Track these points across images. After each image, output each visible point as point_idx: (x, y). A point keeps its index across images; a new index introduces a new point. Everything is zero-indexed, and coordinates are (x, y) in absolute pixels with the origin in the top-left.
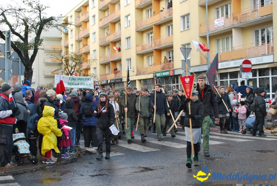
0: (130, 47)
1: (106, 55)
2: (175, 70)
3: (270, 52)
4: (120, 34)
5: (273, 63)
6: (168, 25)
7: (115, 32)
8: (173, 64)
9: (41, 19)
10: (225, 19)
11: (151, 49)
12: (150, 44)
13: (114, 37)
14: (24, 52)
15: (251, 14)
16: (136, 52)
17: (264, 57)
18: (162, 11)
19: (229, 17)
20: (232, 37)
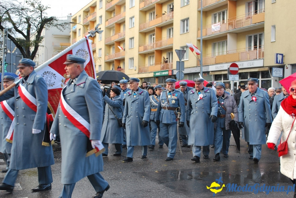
0: (133, 47)
1: (111, 54)
2: (174, 71)
3: (261, 57)
4: (125, 35)
5: (263, 67)
6: (170, 28)
7: (120, 32)
8: (172, 64)
9: (42, 18)
10: (221, 24)
11: (152, 50)
12: (152, 45)
13: (119, 37)
14: (25, 48)
15: (246, 21)
16: (139, 52)
17: (255, 62)
18: (164, 14)
19: (225, 23)
20: (227, 41)
